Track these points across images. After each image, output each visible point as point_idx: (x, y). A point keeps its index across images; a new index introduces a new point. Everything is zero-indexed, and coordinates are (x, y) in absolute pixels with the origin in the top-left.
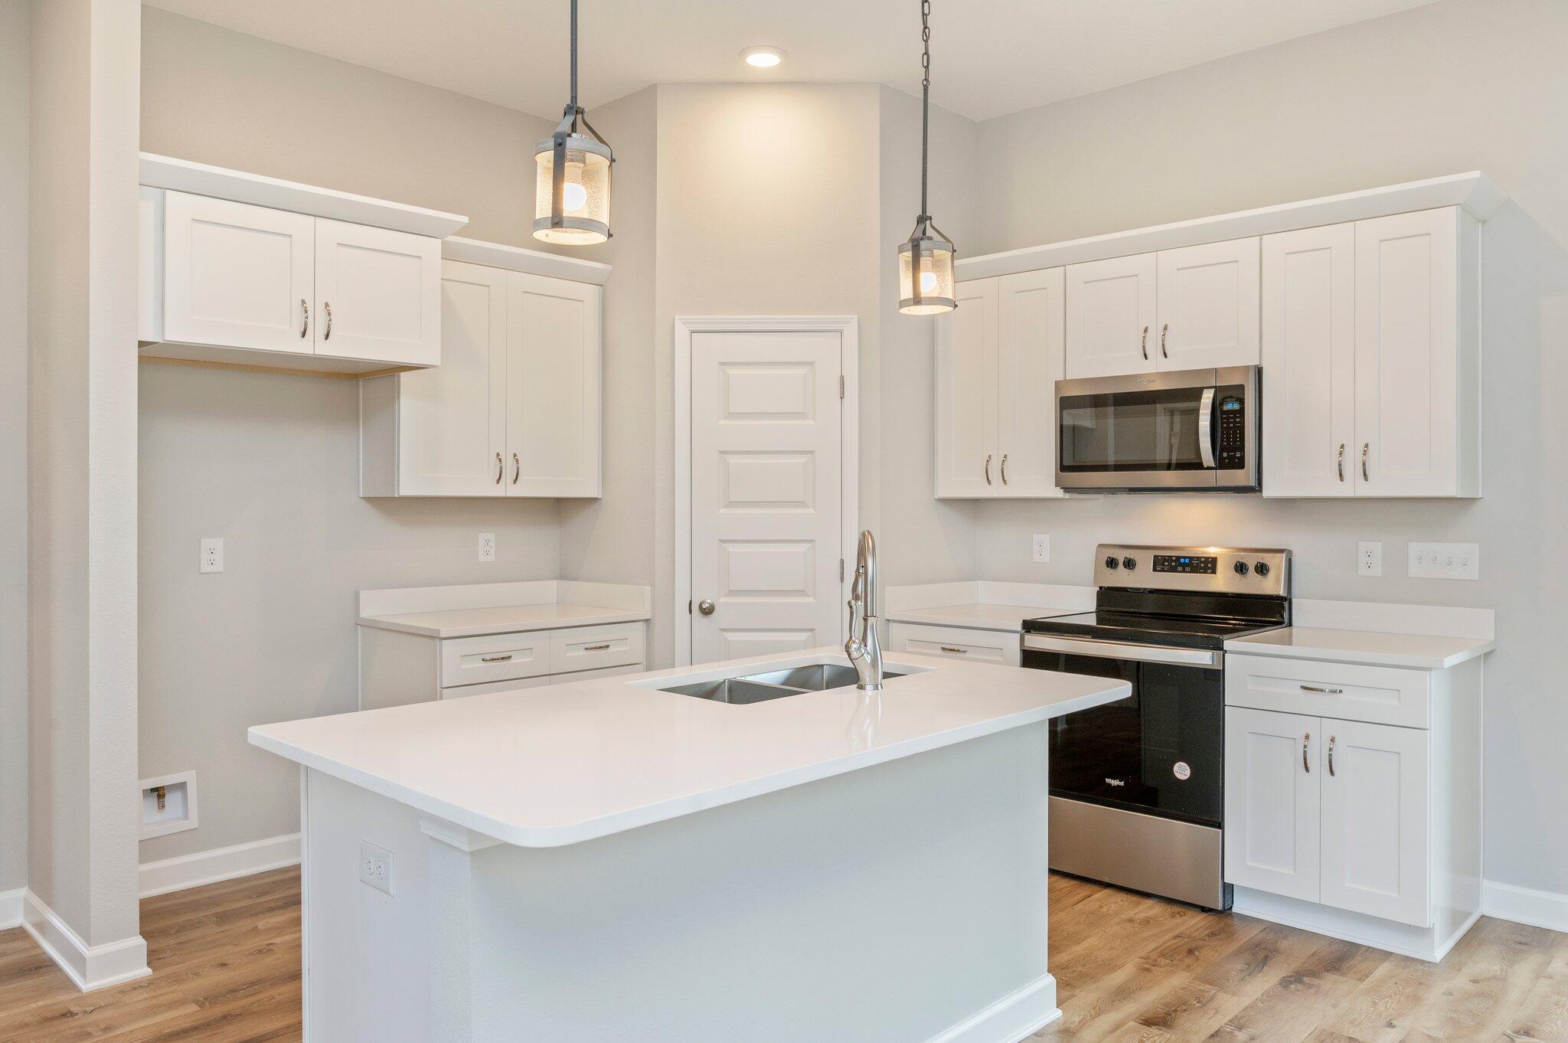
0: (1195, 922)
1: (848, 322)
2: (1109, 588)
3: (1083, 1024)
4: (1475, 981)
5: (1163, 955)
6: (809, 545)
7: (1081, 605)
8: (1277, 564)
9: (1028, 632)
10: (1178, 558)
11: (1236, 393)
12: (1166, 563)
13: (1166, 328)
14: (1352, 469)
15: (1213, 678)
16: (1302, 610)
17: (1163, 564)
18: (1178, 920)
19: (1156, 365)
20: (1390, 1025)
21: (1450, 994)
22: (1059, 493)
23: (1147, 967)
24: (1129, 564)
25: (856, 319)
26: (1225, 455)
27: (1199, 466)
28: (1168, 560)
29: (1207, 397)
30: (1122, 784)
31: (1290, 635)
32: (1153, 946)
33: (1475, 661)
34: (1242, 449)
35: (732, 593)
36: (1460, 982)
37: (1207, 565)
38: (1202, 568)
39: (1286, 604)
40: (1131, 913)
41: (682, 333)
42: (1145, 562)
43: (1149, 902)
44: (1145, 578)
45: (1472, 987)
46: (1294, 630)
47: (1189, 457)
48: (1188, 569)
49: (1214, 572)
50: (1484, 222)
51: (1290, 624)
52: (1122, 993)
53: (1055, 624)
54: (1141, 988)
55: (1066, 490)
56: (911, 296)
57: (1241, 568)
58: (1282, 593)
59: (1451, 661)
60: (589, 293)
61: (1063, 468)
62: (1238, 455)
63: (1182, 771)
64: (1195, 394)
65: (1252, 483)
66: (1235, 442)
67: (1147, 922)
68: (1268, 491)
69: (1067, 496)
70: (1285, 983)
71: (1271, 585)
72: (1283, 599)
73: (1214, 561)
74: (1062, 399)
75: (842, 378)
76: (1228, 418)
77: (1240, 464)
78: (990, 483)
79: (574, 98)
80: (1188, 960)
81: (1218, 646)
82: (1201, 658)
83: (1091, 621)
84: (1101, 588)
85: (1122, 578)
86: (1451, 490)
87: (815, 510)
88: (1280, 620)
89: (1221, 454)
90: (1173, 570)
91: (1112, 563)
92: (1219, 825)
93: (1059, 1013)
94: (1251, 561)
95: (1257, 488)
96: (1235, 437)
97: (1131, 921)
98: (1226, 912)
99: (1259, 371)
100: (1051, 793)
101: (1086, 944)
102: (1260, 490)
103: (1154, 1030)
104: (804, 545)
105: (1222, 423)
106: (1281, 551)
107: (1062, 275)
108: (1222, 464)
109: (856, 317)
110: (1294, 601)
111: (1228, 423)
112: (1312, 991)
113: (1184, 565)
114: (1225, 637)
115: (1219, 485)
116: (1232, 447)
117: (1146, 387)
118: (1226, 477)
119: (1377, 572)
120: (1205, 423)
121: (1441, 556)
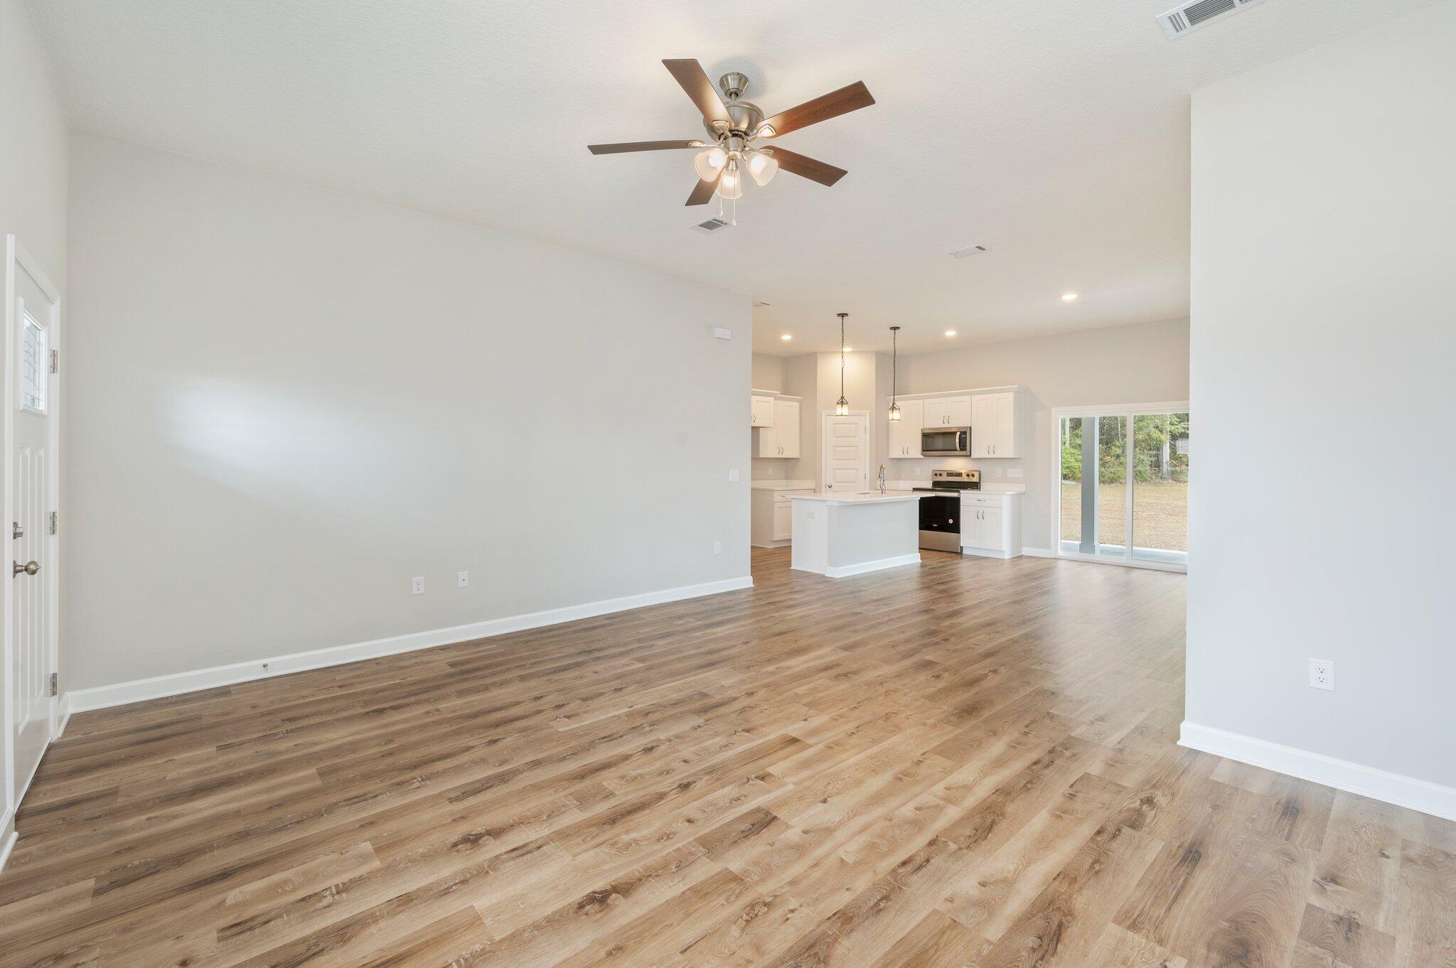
0: (953, 556)
1: (867, 413)
2: (936, 481)
4: (1016, 563)
5: (946, 560)
6: (855, 470)
7: (930, 486)
8: (976, 474)
9: (915, 491)
10: (953, 473)
11: (965, 433)
12: (950, 474)
13: (949, 416)
14: (991, 452)
15: (958, 499)
16: (982, 485)
18: (948, 555)
19: (946, 425)
20: (997, 567)
21: (1011, 565)
22: (922, 457)
24: (940, 475)
26: (963, 448)
27: (957, 450)
29: (958, 434)
30: (937, 526)
32: (941, 559)
33: (1017, 494)
34: (967, 446)
35: (837, 482)
36: (1013, 563)
37: (960, 475)
39: (978, 484)
41: (823, 416)
42: (944, 474)
43: (940, 552)
44: (945, 478)
46: (980, 490)
47: (955, 448)
49: (962, 476)
50: (1019, 394)
51: (979, 488)
53: (921, 488)
56: (892, 418)
57: (968, 475)
58: (978, 481)
59: (1011, 495)
60: (797, 405)
61: (923, 451)
62: (966, 448)
63: (949, 521)
64: (955, 433)
65: (969, 454)
67: (940, 555)
69: (924, 457)
71: (975, 479)
73: (962, 473)
74: (923, 433)
75: (865, 427)
76: (963, 439)
77: (967, 450)
78: (904, 454)
81: (959, 492)
82: (955, 495)
84: (934, 481)
85: (939, 479)
86: (1014, 456)
87: (858, 461)
89: (961, 447)
90: (952, 476)
91: (936, 475)
92: (959, 533)
94: (970, 473)
96: (965, 444)
98: (961, 553)
99: (971, 428)
100: (920, 529)
102: (972, 456)
106: (977, 471)
107: (922, 402)
108: (961, 450)
109: (869, 412)
110: (981, 483)
113: (954, 475)
114: (962, 491)
115: (961, 454)
116: (963, 446)
117: (944, 431)
118: (963, 453)
119: (1000, 476)
120: (957, 440)
121: (1016, 472)
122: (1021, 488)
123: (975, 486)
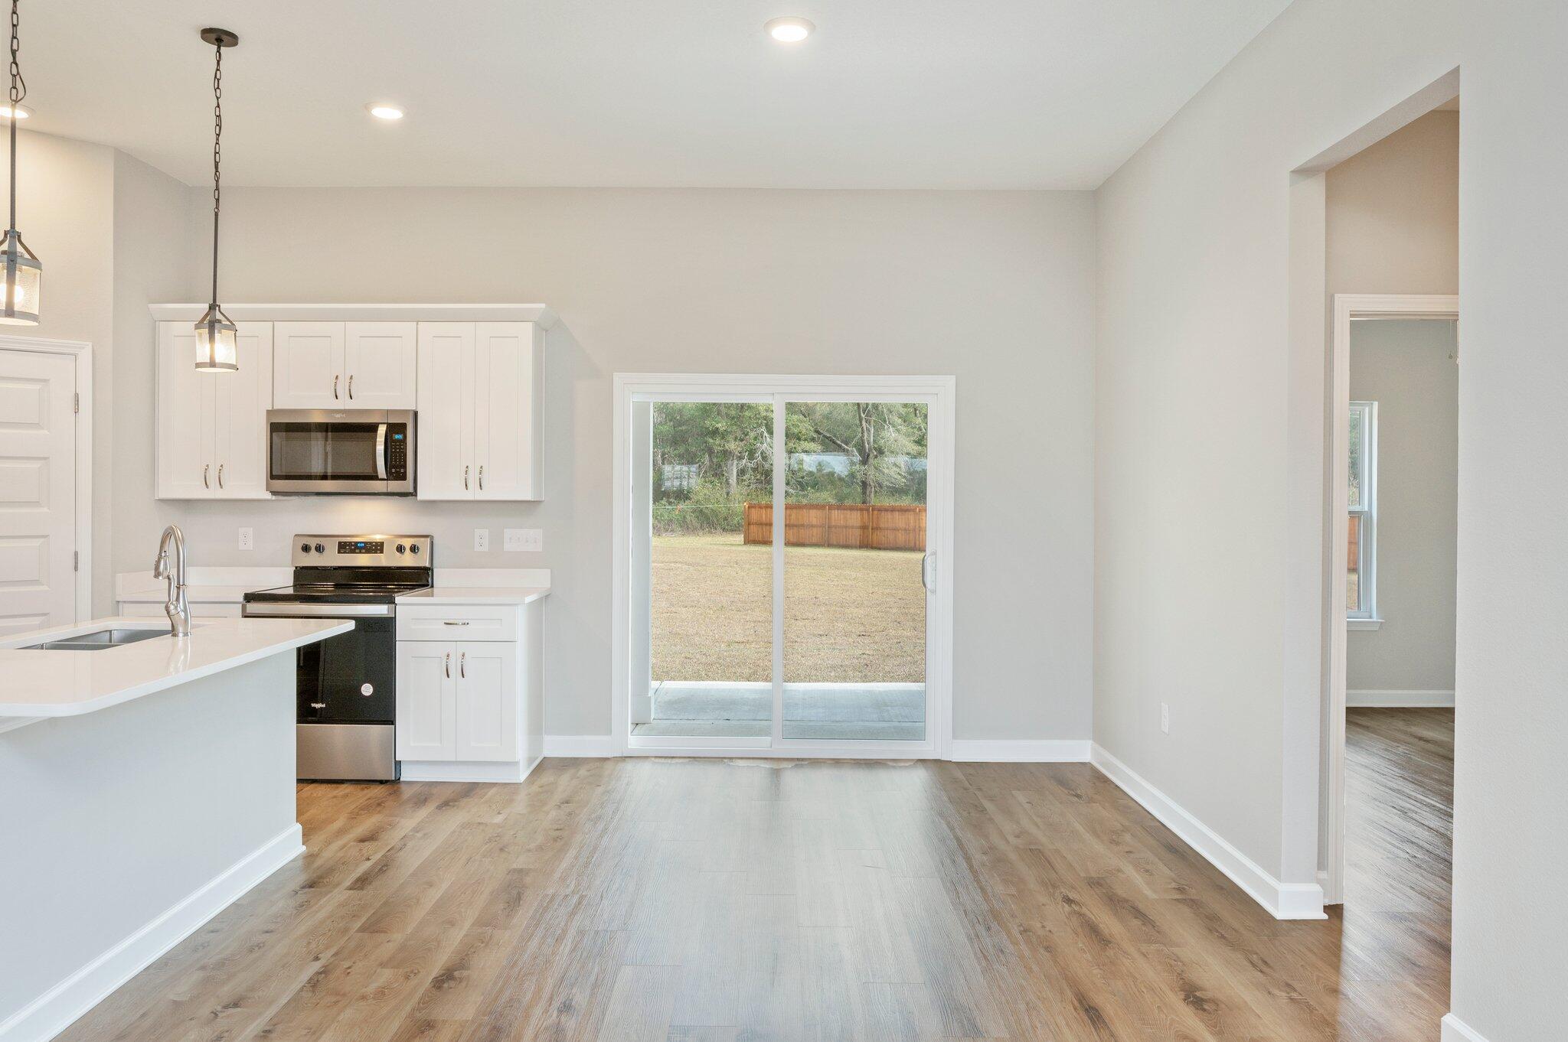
0: (377, 791)
1: (83, 348)
2: (303, 568)
3: (320, 850)
4: (542, 787)
5: (362, 809)
6: (42, 540)
7: (282, 580)
8: (424, 545)
9: (249, 602)
10: (357, 543)
11: (401, 428)
12: (345, 547)
13: (351, 377)
14: (473, 483)
15: (389, 622)
16: (440, 577)
17: (345, 548)
18: (366, 791)
19: (344, 404)
20: (499, 813)
21: (530, 794)
22: (268, 496)
23: (354, 816)
24: (319, 549)
25: (90, 345)
26: (393, 470)
27: (375, 477)
28: (348, 545)
29: (382, 430)
30: (324, 706)
31: (433, 592)
32: (355, 806)
33: (541, 599)
34: (405, 467)
36: (535, 788)
37: (376, 548)
38: (373, 550)
39: (430, 573)
40: (335, 793)
42: (332, 547)
43: (344, 786)
44: (332, 559)
45: (540, 790)
46: (435, 589)
47: (369, 471)
48: (363, 551)
49: (382, 552)
50: (547, 331)
51: (432, 586)
52: (341, 832)
53: (270, 594)
54: (352, 827)
55: (274, 493)
56: (209, 361)
57: (400, 549)
58: (427, 565)
59: (529, 599)
61: (271, 478)
62: (402, 471)
63: (367, 690)
64: (372, 428)
65: (411, 490)
66: (400, 461)
67: (346, 796)
68: (422, 495)
69: (274, 498)
70: (439, 807)
71: (421, 560)
72: (429, 569)
73: (382, 544)
74: (271, 424)
75: (77, 396)
76: (396, 446)
77: (404, 477)
78: (207, 487)
79: (13, 225)
80: (378, 809)
81: (392, 601)
82: (380, 610)
83: (290, 591)
84: (296, 568)
85: (313, 560)
86: (528, 496)
87: (49, 509)
88: (425, 583)
89: (391, 469)
90: (353, 552)
91: (306, 549)
92: (393, 722)
93: (304, 847)
94: (407, 543)
95: (414, 494)
96: (400, 459)
97: (335, 797)
98: (397, 781)
99: (416, 414)
101: (308, 814)
102: (416, 495)
103: (366, 843)
104: (37, 540)
105: (392, 448)
106: (426, 536)
107: (272, 326)
108: (391, 477)
109: (90, 344)
110: (435, 570)
111: (396, 449)
112: (455, 808)
113: (361, 548)
114: (396, 595)
115: (389, 491)
116: (398, 465)
117: (338, 419)
118: (395, 486)
119: (485, 548)
120: (380, 448)
121: (522, 537)
122: (542, 579)
123: (419, 579)
